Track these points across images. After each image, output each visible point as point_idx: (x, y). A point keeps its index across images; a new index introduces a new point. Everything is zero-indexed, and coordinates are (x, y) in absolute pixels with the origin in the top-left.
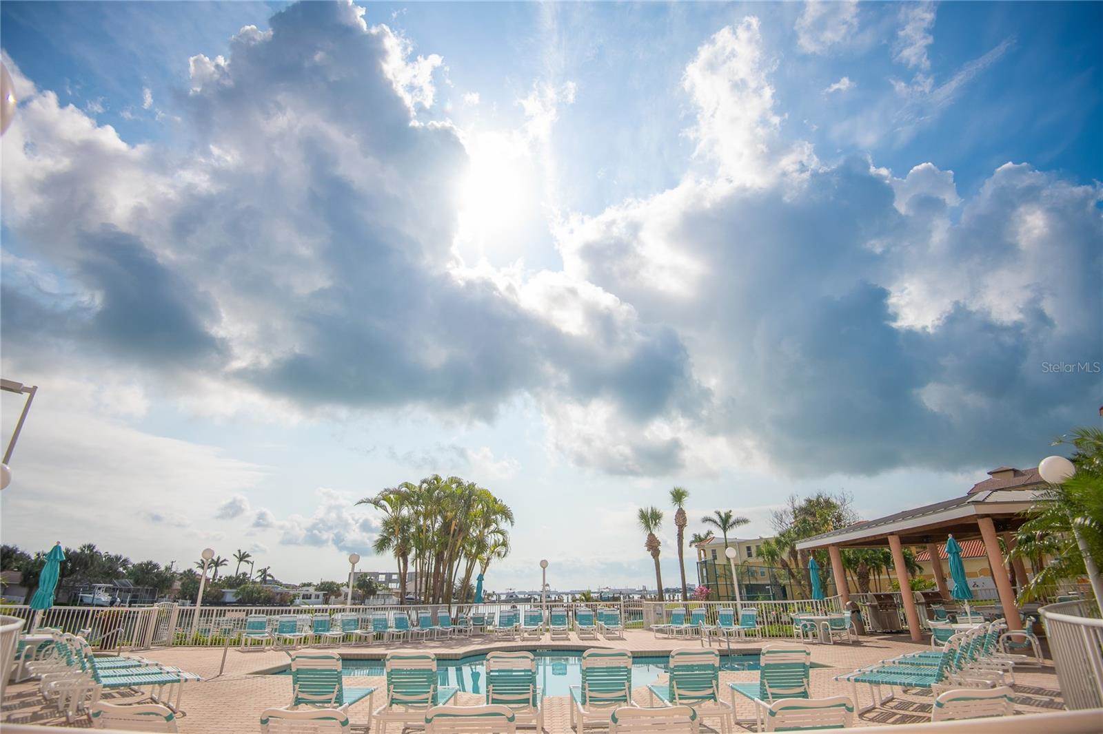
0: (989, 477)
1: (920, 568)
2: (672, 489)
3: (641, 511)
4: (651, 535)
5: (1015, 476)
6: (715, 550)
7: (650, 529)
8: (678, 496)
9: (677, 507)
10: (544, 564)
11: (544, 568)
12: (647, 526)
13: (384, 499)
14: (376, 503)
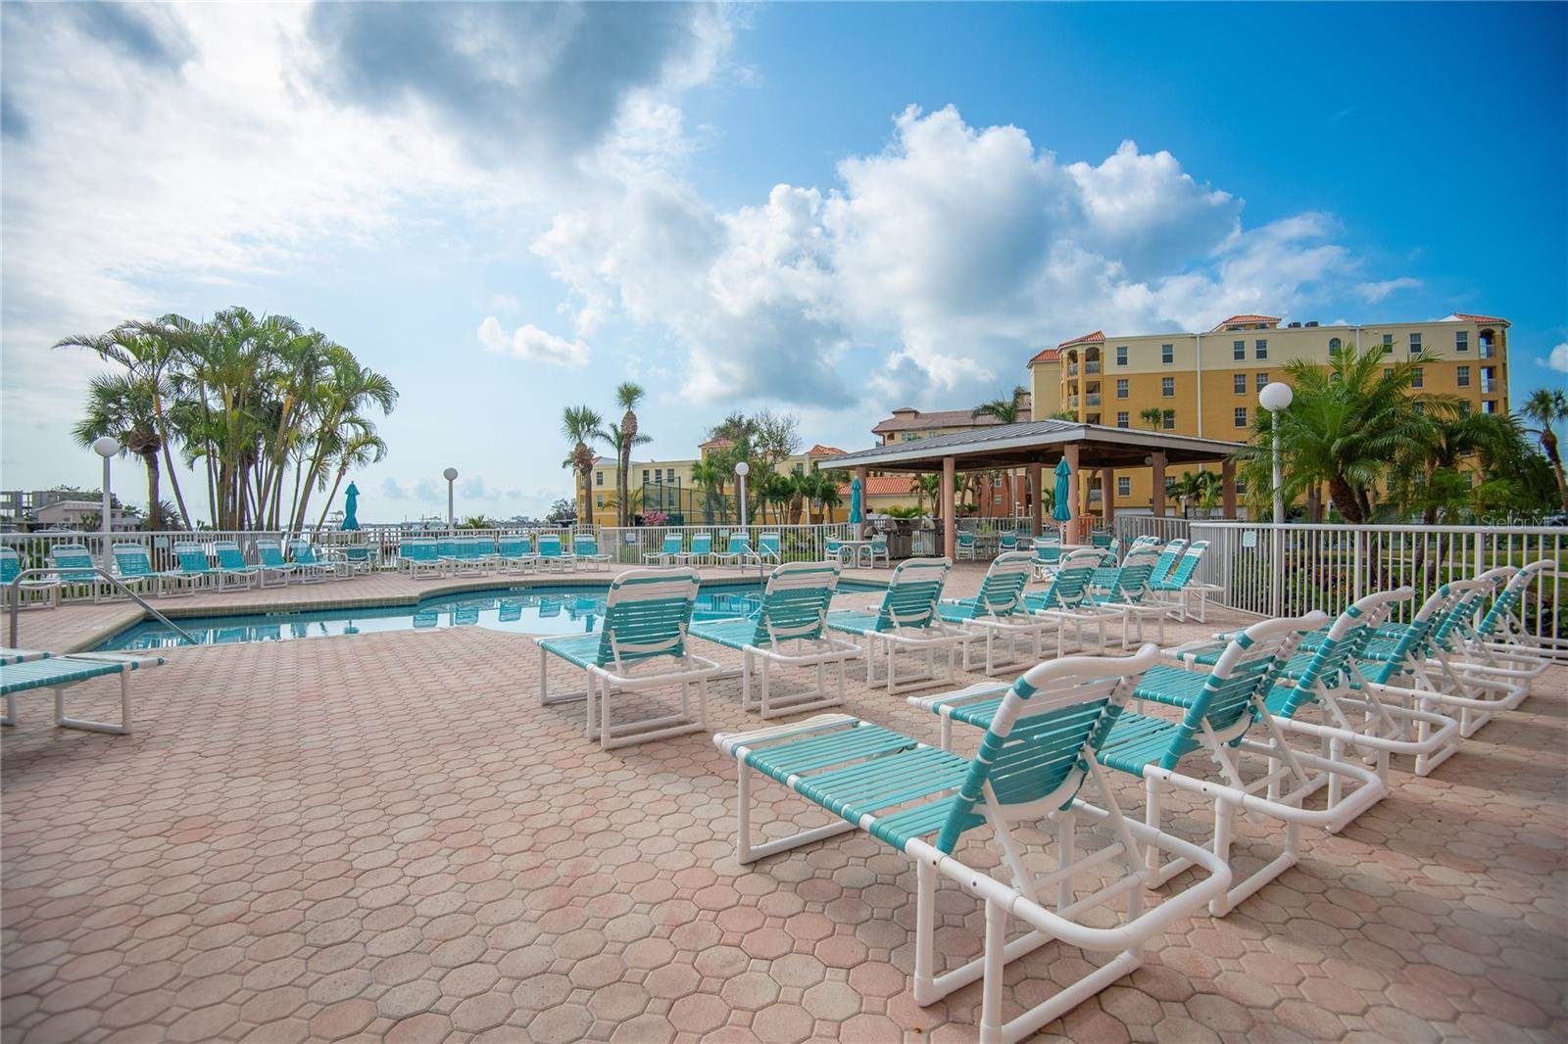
0: (894, 416)
1: (840, 502)
2: (621, 385)
3: (568, 411)
4: (581, 444)
5: (915, 417)
6: (601, 473)
7: (579, 435)
8: (629, 395)
9: (625, 411)
10: (451, 475)
11: (451, 481)
12: (575, 432)
13: (120, 342)
14: (103, 348)
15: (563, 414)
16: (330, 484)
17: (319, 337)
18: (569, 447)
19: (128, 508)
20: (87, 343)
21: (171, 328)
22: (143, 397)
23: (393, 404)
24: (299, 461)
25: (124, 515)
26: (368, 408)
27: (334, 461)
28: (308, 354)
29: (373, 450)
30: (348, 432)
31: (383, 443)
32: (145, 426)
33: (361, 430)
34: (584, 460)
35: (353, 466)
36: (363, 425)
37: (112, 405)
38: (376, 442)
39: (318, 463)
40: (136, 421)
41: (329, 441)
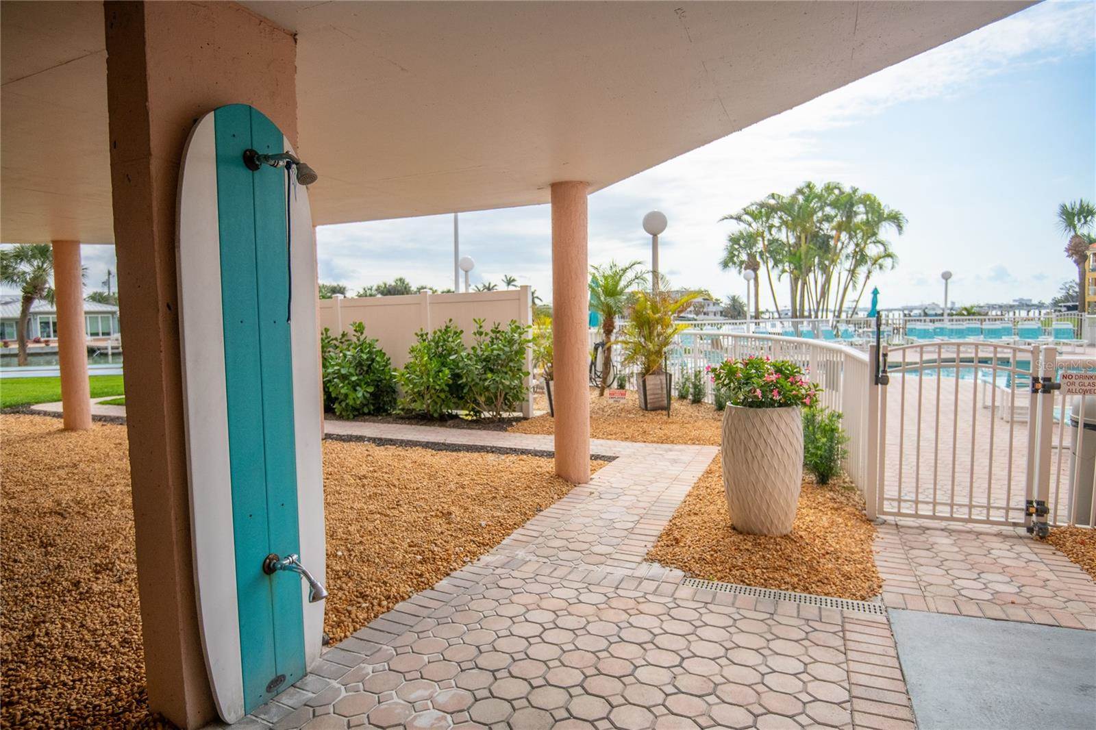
3: (1063, 207)
4: (1077, 234)
7: (1075, 227)
10: (946, 276)
11: (946, 280)
12: (1070, 224)
13: (747, 213)
14: (739, 218)
15: (1057, 210)
16: (859, 286)
17: (855, 191)
18: (1065, 239)
19: (717, 300)
20: (732, 217)
21: (772, 202)
22: (750, 240)
23: (904, 228)
24: (840, 271)
25: (714, 304)
26: (886, 231)
27: (862, 271)
28: (847, 203)
29: (888, 262)
30: (872, 250)
31: (896, 256)
32: (751, 256)
33: (881, 248)
34: (1079, 251)
35: (876, 272)
36: (883, 244)
37: (736, 246)
38: (889, 256)
39: (852, 272)
40: (748, 254)
41: (860, 258)
